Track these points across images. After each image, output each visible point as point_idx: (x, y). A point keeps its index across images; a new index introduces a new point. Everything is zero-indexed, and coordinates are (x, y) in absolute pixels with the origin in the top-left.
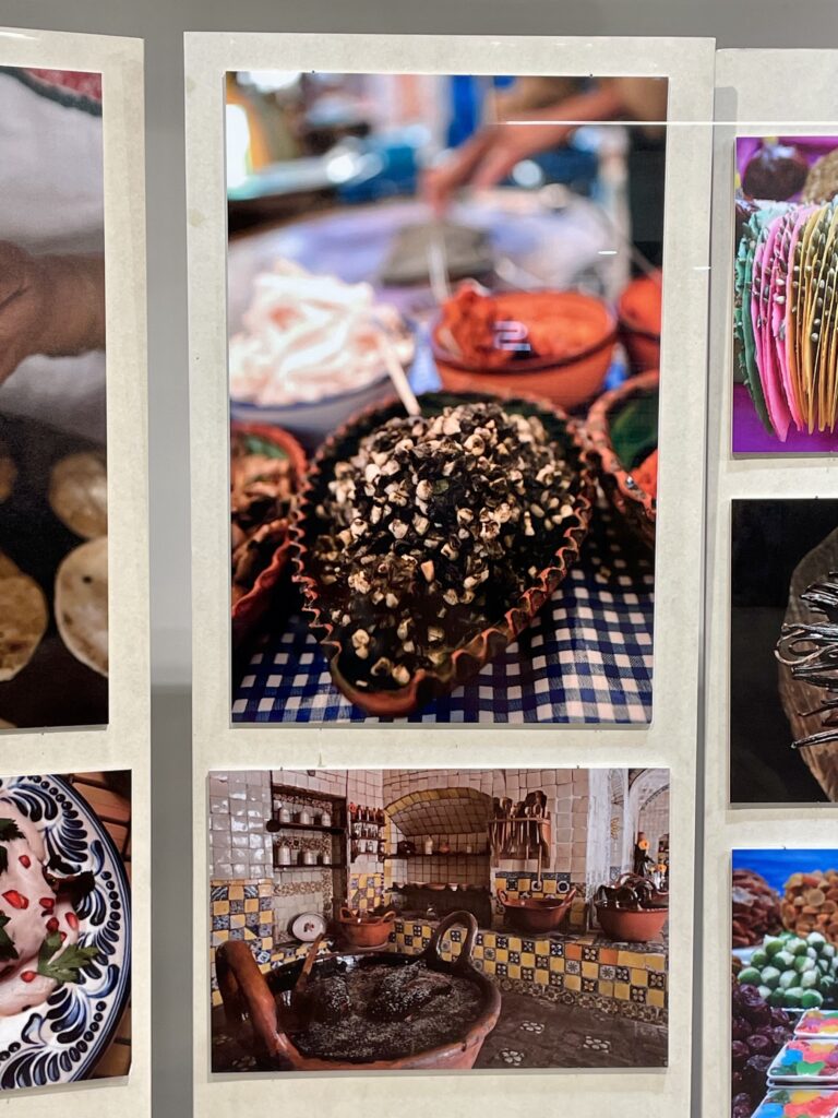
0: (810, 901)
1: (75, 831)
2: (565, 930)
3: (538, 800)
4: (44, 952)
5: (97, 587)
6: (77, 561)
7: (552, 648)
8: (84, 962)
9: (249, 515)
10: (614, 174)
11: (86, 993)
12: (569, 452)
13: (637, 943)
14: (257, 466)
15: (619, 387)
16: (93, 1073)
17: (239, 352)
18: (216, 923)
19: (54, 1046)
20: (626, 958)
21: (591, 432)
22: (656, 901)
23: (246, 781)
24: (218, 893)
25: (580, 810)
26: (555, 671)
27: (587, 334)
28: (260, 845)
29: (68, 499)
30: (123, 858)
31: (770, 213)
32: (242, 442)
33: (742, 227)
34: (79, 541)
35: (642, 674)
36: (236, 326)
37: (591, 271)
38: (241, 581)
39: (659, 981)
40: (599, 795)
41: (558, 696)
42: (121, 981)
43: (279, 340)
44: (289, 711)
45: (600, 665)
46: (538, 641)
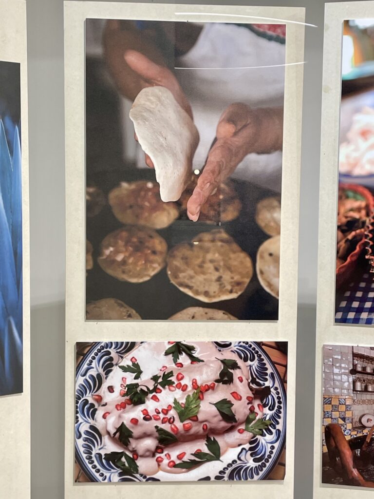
1: (262, 367)
4: (248, 421)
5: (275, 258)
6: (267, 246)
8: (266, 427)
9: (346, 227)
11: (266, 440)
14: (351, 204)
16: (268, 477)
17: (344, 150)
18: (325, 415)
19: (251, 464)
23: (341, 350)
24: (327, 401)
28: (347, 380)
29: (264, 218)
30: (283, 382)
32: (344, 193)
34: (268, 237)
36: (343, 138)
38: (341, 257)
42: (281, 437)
43: (363, 145)
44: (362, 319)
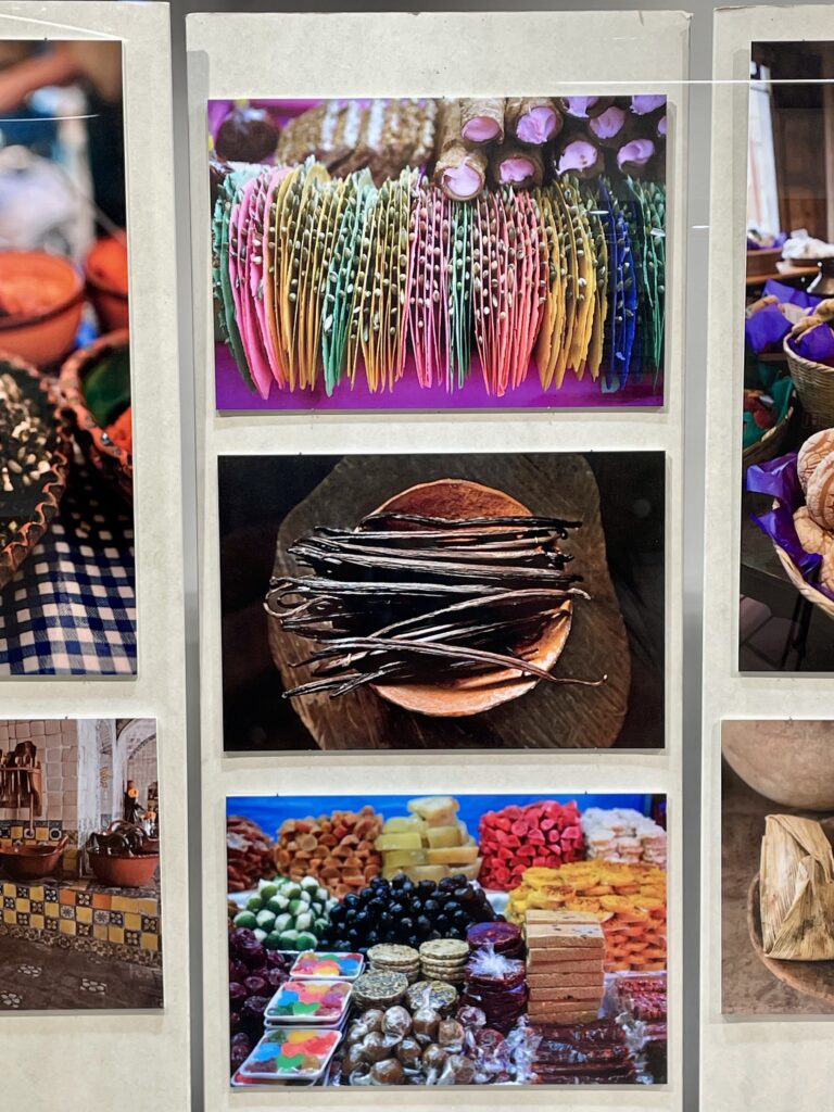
0: (302, 846)
2: (59, 876)
3: (26, 750)
7: (36, 601)
10: (74, 137)
12: (43, 408)
13: (128, 888)
15: (90, 345)
20: (119, 902)
21: (65, 388)
22: (148, 848)
25: (70, 759)
26: (40, 624)
27: (57, 294)
31: (244, 175)
33: (218, 189)
35: (126, 627)
37: (56, 232)
39: (152, 925)
40: (88, 744)
41: (44, 649)
45: (83, 619)
46: (21, 595)
